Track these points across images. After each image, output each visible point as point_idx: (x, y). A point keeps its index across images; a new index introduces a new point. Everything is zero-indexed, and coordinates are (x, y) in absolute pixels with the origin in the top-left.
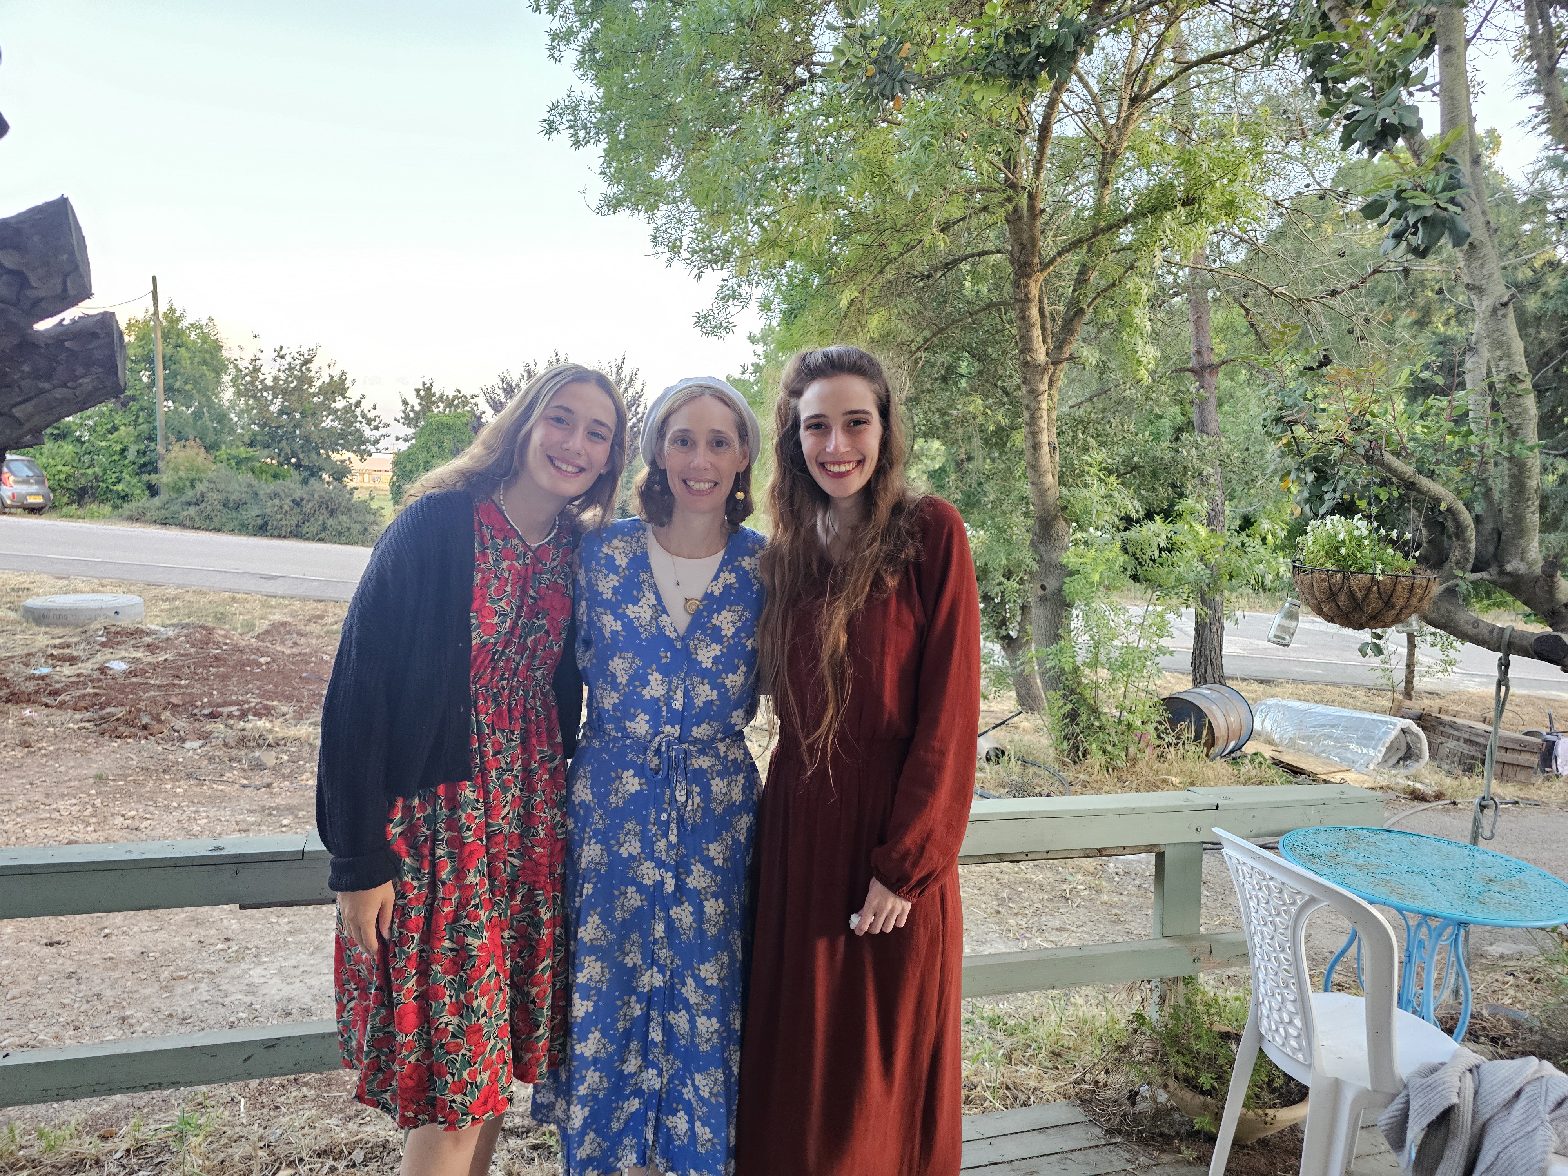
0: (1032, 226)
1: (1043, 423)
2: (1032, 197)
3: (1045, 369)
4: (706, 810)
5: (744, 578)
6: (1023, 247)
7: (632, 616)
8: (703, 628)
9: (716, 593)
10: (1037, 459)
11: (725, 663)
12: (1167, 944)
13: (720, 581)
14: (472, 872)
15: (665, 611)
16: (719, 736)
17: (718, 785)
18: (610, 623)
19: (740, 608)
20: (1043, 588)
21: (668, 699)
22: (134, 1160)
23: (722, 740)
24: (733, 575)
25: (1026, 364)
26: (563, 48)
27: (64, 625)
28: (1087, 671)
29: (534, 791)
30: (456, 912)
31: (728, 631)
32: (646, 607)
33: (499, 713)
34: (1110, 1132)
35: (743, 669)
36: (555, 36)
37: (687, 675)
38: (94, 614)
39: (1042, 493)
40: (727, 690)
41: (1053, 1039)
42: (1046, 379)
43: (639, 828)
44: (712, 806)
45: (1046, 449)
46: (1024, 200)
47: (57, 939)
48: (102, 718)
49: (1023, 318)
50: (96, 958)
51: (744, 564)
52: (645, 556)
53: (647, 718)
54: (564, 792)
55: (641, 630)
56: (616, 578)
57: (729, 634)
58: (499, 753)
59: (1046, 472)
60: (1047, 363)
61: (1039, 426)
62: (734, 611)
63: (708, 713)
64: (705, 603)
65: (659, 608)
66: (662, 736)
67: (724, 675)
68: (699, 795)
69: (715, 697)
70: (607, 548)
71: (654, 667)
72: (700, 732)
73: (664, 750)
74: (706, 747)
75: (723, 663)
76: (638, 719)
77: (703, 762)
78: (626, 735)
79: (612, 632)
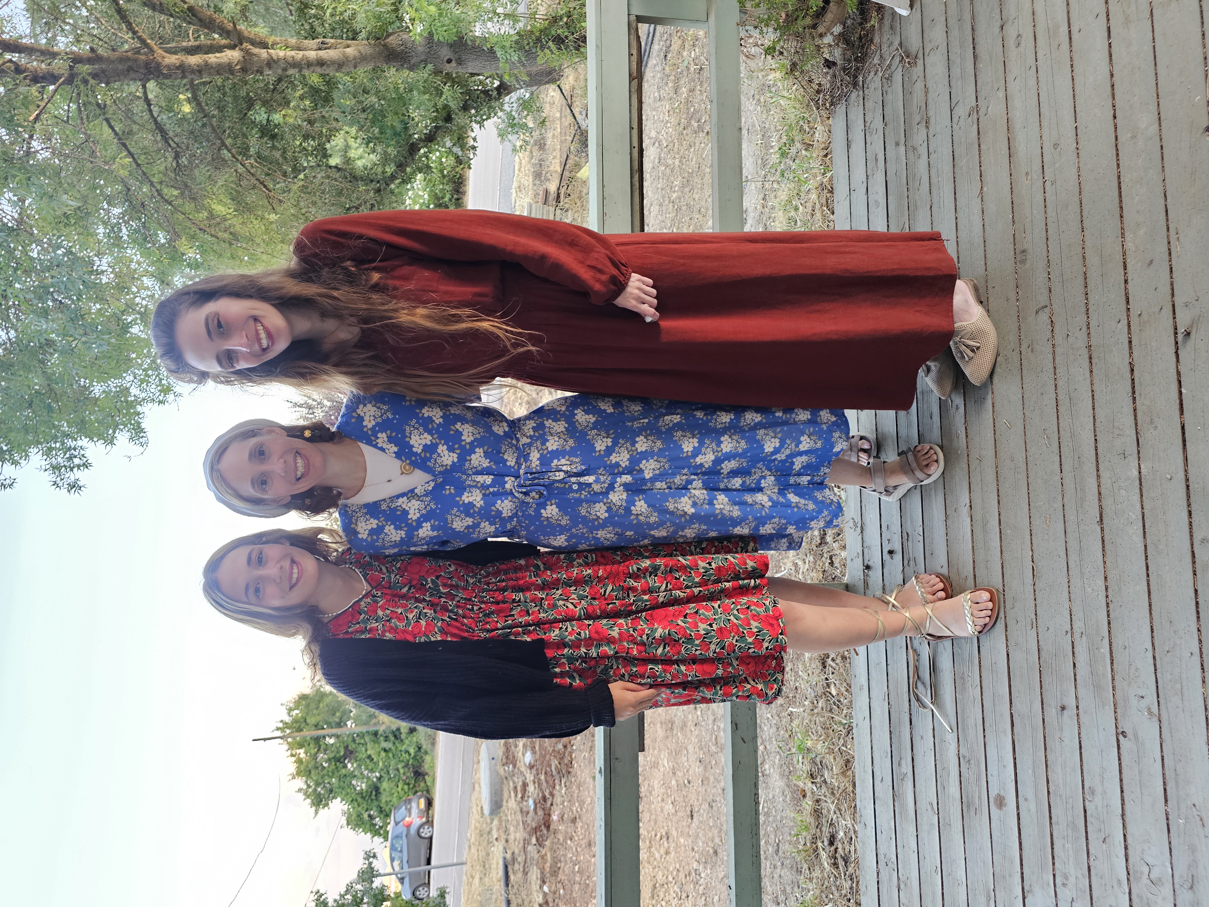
0: (111, 61)
1: (298, 55)
2: (78, 60)
3: (247, 52)
4: (572, 453)
5: (383, 425)
6: (130, 69)
7: (418, 515)
8: (425, 460)
9: (396, 449)
10: (333, 62)
12: (712, 19)
13: (385, 446)
14: (610, 632)
15: (412, 491)
16: (514, 442)
17: (553, 444)
18: (426, 531)
19: (407, 428)
20: (449, 61)
21: (483, 487)
22: (818, 780)
23: (518, 440)
24: (379, 435)
25: (244, 70)
27: (502, 790)
28: (520, 25)
29: (558, 580)
30: (638, 644)
32: (409, 505)
33: (498, 612)
34: (855, 85)
35: (458, 425)
37: (464, 473)
38: (494, 773)
40: (476, 439)
41: (798, 106)
42: (255, 50)
43: (584, 504)
44: (568, 448)
45: (323, 54)
46: (83, 68)
47: (689, 813)
48: (559, 773)
49: (200, 72)
50: (702, 790)
51: (370, 425)
52: (367, 506)
53: (499, 502)
54: (562, 556)
55: (428, 508)
56: (387, 528)
57: (429, 437)
58: (528, 612)
59: (344, 54)
60: (242, 50)
61: (302, 59)
62: (411, 434)
63: (494, 455)
64: (403, 458)
65: (409, 495)
66: (514, 491)
67: (463, 443)
68: (559, 460)
69: (481, 450)
70: (363, 535)
71: (458, 499)
72: (511, 460)
73: (524, 490)
74: (523, 455)
75: (454, 445)
76: (500, 509)
77: (535, 456)
78: (516, 515)
79: (433, 530)
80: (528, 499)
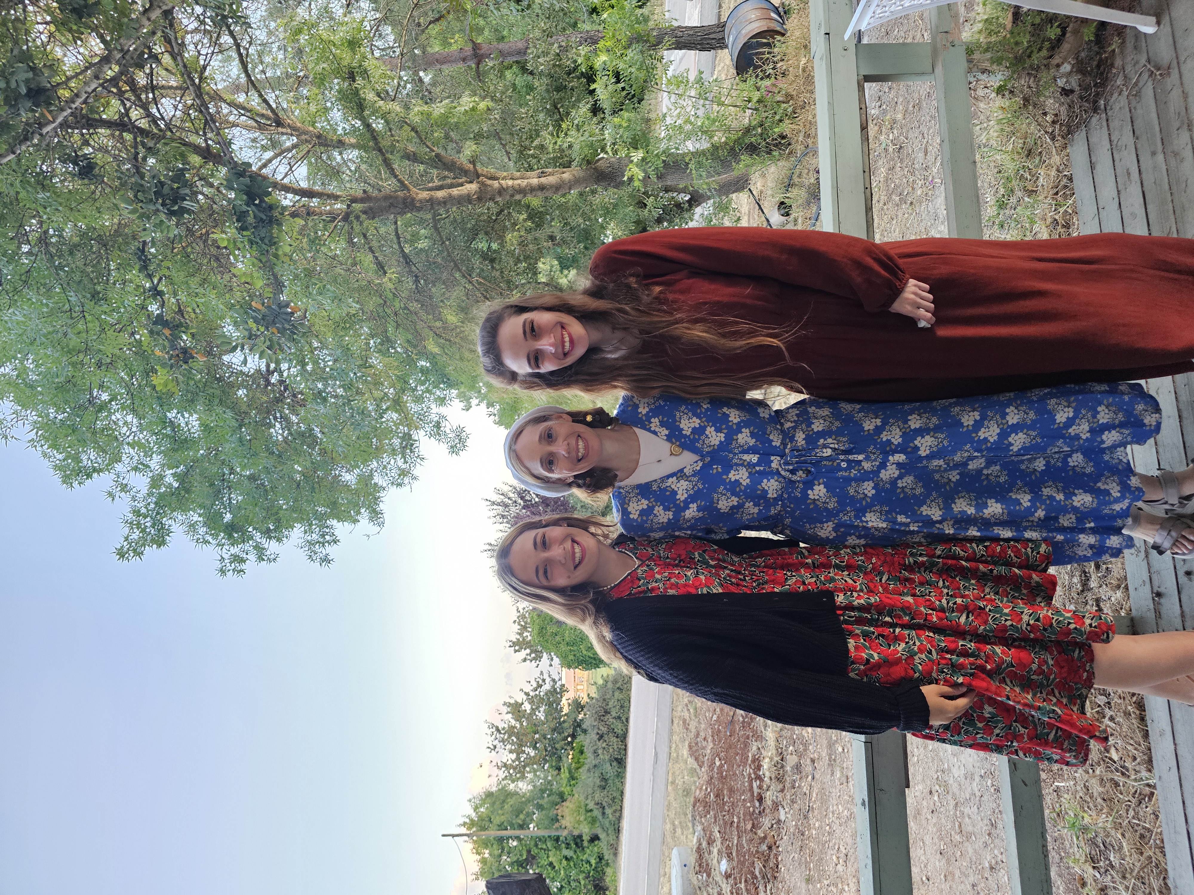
0: (377, 199)
1: (524, 183)
2: (354, 200)
3: (483, 184)
4: (838, 433)
5: (655, 412)
6: (392, 205)
7: (686, 496)
8: (694, 441)
9: (667, 432)
10: (551, 186)
11: (720, 423)
12: (939, 70)
13: (657, 430)
15: (681, 471)
16: (778, 427)
17: (818, 426)
18: (692, 512)
19: (678, 414)
21: (750, 465)
22: (1103, 863)
23: (782, 424)
24: (653, 420)
25: (479, 199)
26: (268, 553)
28: (716, 138)
31: (696, 422)
32: (678, 485)
35: (725, 410)
36: (260, 558)
37: (730, 452)
38: (686, 881)
39: (576, 182)
40: (742, 421)
41: (1016, 157)
42: (489, 182)
43: (853, 484)
44: (834, 429)
45: (543, 180)
46: (357, 206)
48: (763, 878)
49: (445, 203)
51: (644, 412)
52: (639, 486)
53: (765, 481)
55: (696, 488)
56: (657, 508)
57: (698, 421)
59: (561, 179)
60: (478, 182)
61: (526, 186)
62: (680, 418)
63: (760, 435)
64: (674, 440)
65: (679, 475)
66: (780, 469)
67: (730, 424)
68: (825, 440)
69: (748, 430)
70: (634, 516)
71: (724, 477)
72: (776, 440)
73: (791, 467)
74: (788, 436)
75: (721, 425)
76: (766, 488)
77: (800, 437)
78: (780, 498)
79: (698, 511)
80: (794, 478)
